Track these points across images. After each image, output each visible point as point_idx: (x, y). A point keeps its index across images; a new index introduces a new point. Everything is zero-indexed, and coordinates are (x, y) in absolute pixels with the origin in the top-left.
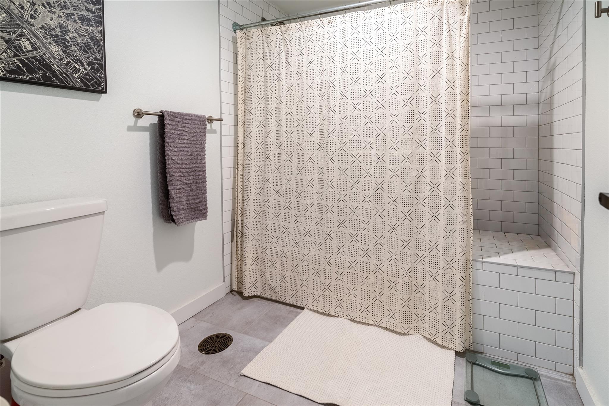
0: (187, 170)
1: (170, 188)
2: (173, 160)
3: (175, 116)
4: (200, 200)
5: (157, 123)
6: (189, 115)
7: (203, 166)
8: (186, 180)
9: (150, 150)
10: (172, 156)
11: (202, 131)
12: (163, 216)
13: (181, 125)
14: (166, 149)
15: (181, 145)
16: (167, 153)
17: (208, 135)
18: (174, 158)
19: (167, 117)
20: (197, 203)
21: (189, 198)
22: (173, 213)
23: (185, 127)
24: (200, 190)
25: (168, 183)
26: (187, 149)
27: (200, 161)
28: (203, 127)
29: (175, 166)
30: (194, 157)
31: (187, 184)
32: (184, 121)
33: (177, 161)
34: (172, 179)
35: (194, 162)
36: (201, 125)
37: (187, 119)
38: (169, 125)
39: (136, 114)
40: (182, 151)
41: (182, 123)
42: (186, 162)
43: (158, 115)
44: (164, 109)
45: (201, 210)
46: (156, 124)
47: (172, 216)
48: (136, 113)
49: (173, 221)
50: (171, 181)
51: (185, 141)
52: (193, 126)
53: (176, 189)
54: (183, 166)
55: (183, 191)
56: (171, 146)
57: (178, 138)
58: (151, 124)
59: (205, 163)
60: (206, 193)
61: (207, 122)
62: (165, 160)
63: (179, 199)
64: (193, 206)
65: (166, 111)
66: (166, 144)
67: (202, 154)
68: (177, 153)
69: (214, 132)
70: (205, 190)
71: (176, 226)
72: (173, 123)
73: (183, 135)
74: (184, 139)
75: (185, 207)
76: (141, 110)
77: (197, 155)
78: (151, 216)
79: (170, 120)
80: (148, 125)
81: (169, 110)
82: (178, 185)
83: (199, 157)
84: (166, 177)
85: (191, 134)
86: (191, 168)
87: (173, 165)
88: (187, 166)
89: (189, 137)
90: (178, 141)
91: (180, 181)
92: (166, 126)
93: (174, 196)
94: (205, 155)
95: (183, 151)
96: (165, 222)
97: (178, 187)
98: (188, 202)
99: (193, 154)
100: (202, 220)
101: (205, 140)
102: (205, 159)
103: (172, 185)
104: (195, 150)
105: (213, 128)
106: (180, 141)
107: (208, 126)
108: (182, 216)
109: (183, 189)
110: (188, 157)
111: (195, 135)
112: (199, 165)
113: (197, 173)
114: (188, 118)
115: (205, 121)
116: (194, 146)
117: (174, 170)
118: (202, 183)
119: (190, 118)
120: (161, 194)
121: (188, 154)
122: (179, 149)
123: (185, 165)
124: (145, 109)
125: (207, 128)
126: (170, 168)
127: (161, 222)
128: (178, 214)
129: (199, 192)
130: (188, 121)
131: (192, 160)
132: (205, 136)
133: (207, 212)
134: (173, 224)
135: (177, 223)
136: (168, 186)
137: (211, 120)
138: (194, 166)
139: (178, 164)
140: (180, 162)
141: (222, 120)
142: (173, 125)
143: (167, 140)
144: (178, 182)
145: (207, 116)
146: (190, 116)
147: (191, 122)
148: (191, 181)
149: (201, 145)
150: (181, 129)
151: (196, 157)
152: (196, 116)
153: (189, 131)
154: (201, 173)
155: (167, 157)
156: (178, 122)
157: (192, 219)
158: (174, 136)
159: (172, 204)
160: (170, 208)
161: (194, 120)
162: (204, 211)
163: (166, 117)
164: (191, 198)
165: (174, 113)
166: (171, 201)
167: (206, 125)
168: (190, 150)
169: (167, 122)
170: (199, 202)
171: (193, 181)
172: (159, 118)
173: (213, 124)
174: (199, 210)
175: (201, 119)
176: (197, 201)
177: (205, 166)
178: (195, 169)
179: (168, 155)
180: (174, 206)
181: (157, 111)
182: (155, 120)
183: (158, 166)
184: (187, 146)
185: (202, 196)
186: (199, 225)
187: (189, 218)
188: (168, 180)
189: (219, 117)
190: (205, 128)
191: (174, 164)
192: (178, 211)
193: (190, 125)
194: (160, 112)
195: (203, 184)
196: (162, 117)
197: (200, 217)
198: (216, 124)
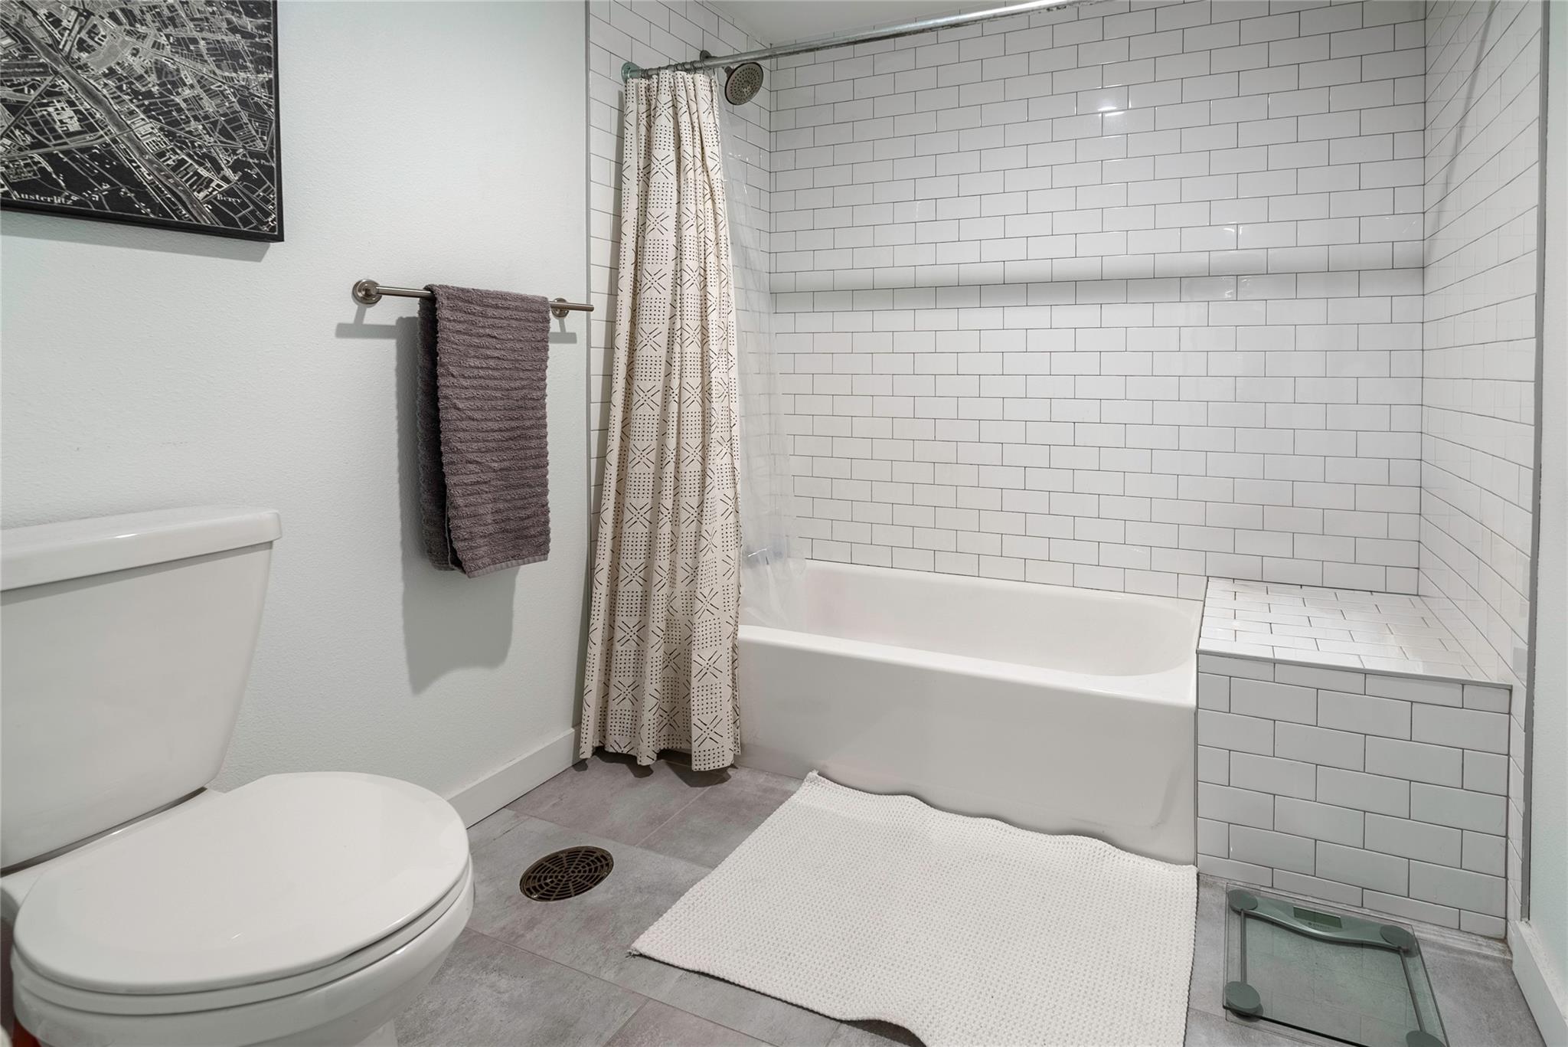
0: (497, 436)
1: (450, 480)
2: (459, 409)
3: (466, 298)
4: (528, 512)
5: (417, 315)
6: (503, 296)
7: (541, 424)
8: (494, 461)
9: (399, 385)
10: (455, 401)
11: (539, 335)
12: (430, 552)
13: (482, 321)
14: (441, 381)
15: (482, 373)
16: (441, 393)
17: (554, 349)
18: (461, 406)
19: (445, 302)
20: (522, 519)
21: (501, 506)
22: (457, 545)
23: (493, 326)
24: (530, 486)
25: (445, 469)
26: (496, 382)
27: (530, 413)
28: (540, 325)
29: (464, 425)
30: (516, 404)
31: (495, 471)
32: (490, 312)
33: (470, 413)
34: (455, 457)
35: (515, 414)
36: (535, 321)
37: (497, 307)
38: (450, 321)
39: (360, 295)
40: (482, 388)
41: (485, 316)
42: (492, 414)
43: (423, 298)
44: (436, 281)
45: (531, 537)
46: (415, 318)
47: (454, 551)
48: (360, 291)
49: (458, 564)
50: (453, 463)
51: (492, 363)
52: (514, 323)
53: (466, 484)
54: (485, 425)
55: (484, 487)
56: (453, 376)
57: (473, 354)
58: (401, 319)
59: (544, 417)
60: (545, 493)
61: (551, 314)
62: (438, 410)
63: (473, 508)
64: (512, 525)
65: (441, 287)
66: (440, 370)
67: (536, 394)
68: (469, 393)
69: (571, 338)
70: (545, 485)
71: (465, 576)
72: (459, 316)
73: (488, 348)
74: (488, 357)
75: (491, 529)
76: (375, 284)
77: (524, 398)
78: (397, 552)
79: (453, 309)
80: (393, 323)
81: (450, 285)
82: (472, 473)
83: (530, 403)
84: (440, 454)
85: (509, 345)
86: (507, 430)
87: (458, 423)
88: (495, 426)
89: (503, 352)
90: (472, 362)
91: (477, 462)
92: (441, 324)
93: (460, 501)
94: (544, 396)
95: (487, 388)
96: (435, 567)
97: (473, 478)
98: (498, 517)
99: (514, 394)
100: (535, 561)
101: (544, 360)
102: (544, 407)
103: (454, 474)
104: (518, 384)
105: (568, 330)
106: (477, 363)
107: (554, 325)
108: (481, 552)
109: (486, 483)
110: (500, 403)
111: (518, 346)
112: (528, 423)
113: (523, 442)
114: (500, 303)
115: (547, 312)
116: (516, 374)
117: (461, 435)
118: (536, 467)
119: (506, 304)
120: (425, 496)
121: (498, 394)
122: (475, 382)
123: (490, 424)
124: (384, 282)
125: (551, 330)
126: (450, 430)
127: (424, 568)
128: (471, 548)
129: (528, 490)
130: (497, 313)
131: (511, 409)
132: (546, 349)
133: (547, 541)
134: (457, 572)
135: (468, 570)
136: (443, 475)
137: (562, 309)
138: (514, 424)
139: (473, 420)
140: (477, 415)
141: (592, 309)
142: (460, 322)
143: (443, 358)
144: (472, 467)
145: (551, 299)
146: (506, 299)
147: (508, 313)
148: (506, 464)
149: (534, 373)
150: (481, 331)
151: (520, 403)
152: (523, 299)
153: (504, 337)
154: (534, 443)
155: (442, 403)
156: (474, 314)
157: (507, 559)
158: (461, 348)
159: (454, 523)
160: (450, 531)
161: (516, 309)
162: (541, 540)
163: (442, 300)
164: (507, 505)
165: (463, 290)
166: (451, 513)
167: (548, 321)
168: (504, 384)
169: (444, 313)
170: (529, 517)
171: (512, 462)
172: (421, 304)
173: (566, 319)
174: (526, 537)
175: (535, 306)
176: (523, 513)
177: (545, 426)
178: (519, 432)
179: (446, 397)
180: (461, 526)
181: (419, 286)
182: (412, 308)
183: (419, 426)
184: (496, 374)
185: (535, 500)
186: (528, 576)
187: (499, 556)
188: (445, 460)
189: (583, 302)
190: (546, 330)
191: (462, 420)
192: (471, 539)
193: (505, 323)
194: (427, 288)
195: (539, 472)
196: (430, 300)
197: (530, 555)
198: (574, 321)
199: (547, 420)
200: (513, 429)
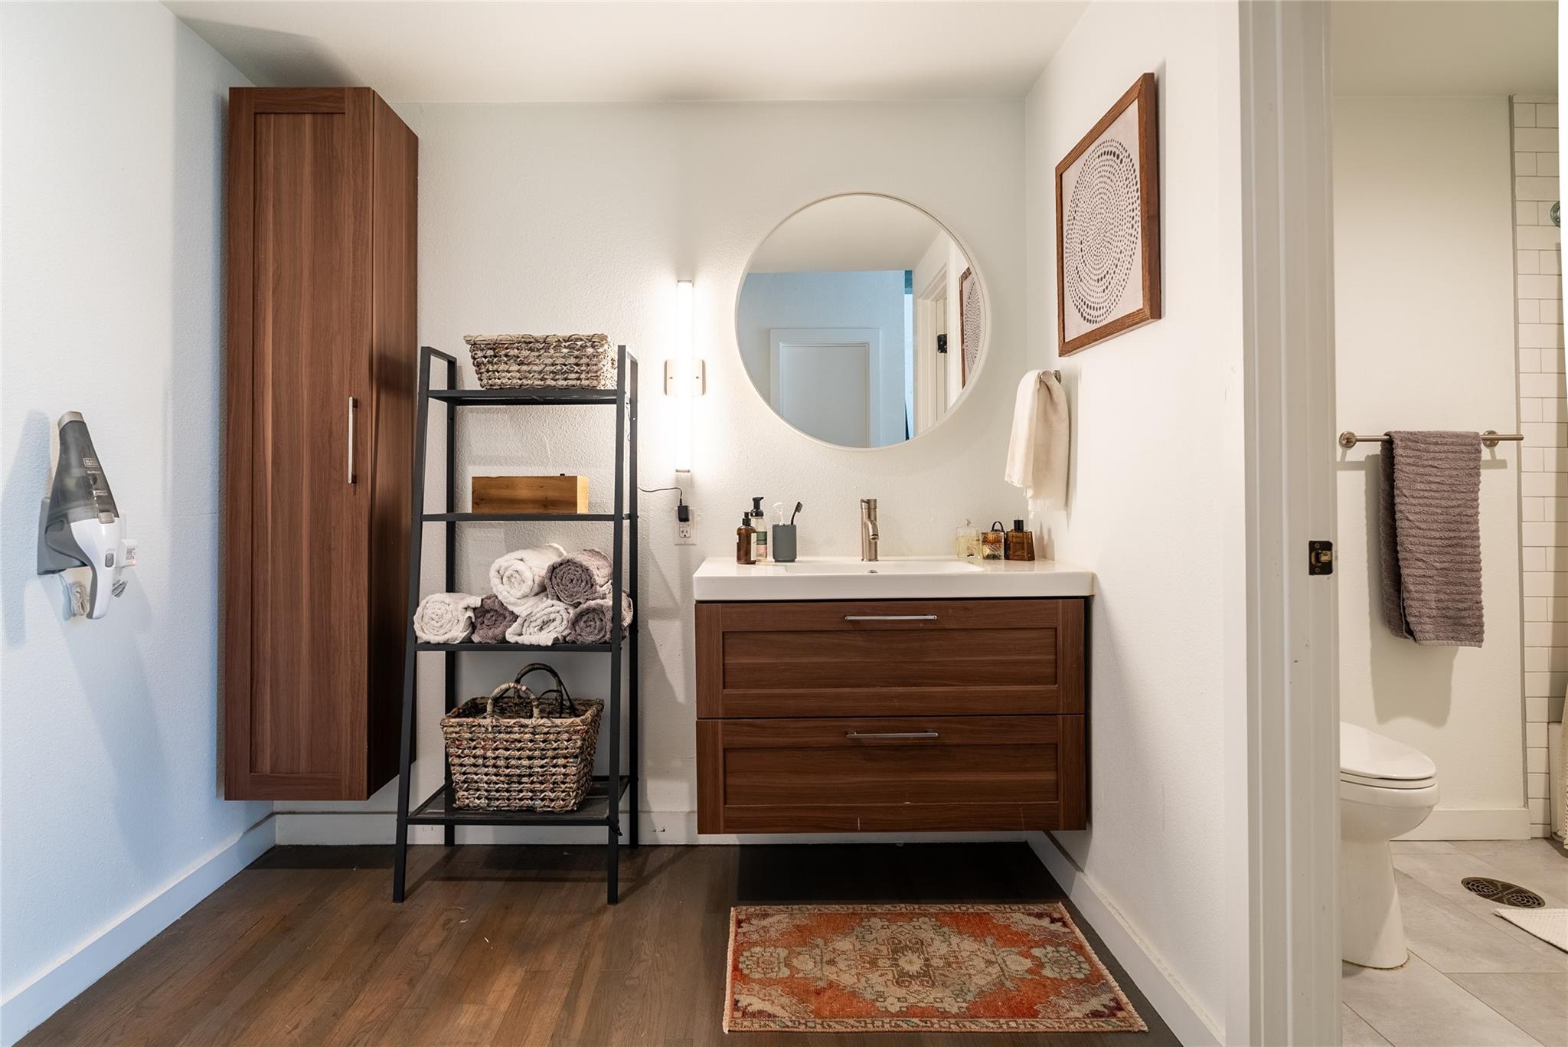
0: (1438, 542)
1: (1405, 571)
2: (1410, 521)
3: (1414, 439)
4: (1465, 605)
5: (1379, 453)
6: (1441, 435)
7: (1475, 536)
8: (1436, 562)
9: (1367, 502)
10: (1407, 514)
11: (1472, 464)
12: (1389, 622)
13: (1425, 455)
14: (1397, 500)
15: (1426, 494)
16: (1398, 508)
17: (1485, 474)
18: (1411, 518)
19: (1400, 443)
20: (1459, 610)
21: (1442, 597)
22: (1410, 619)
23: (1434, 459)
24: (1466, 585)
25: (1401, 563)
26: (1437, 501)
27: (1465, 527)
28: (1473, 456)
29: (1414, 532)
30: (1454, 518)
31: (1437, 569)
32: (1432, 448)
33: (1418, 524)
34: (1408, 555)
35: (1452, 526)
36: (1469, 452)
37: (1437, 444)
38: (1403, 456)
39: (1344, 442)
40: (1427, 505)
41: (1428, 452)
42: (1434, 526)
43: (1383, 441)
44: (1392, 429)
45: (1468, 625)
46: (1377, 455)
47: (1408, 624)
48: (1344, 440)
49: (1411, 633)
50: (1406, 559)
51: (1434, 487)
52: (1451, 456)
53: (1415, 576)
54: (1428, 533)
55: (1429, 580)
56: (1405, 496)
57: (1419, 480)
58: (1368, 457)
59: (1477, 530)
60: (1480, 593)
61: (1482, 446)
62: (1394, 520)
63: (1421, 594)
64: (1451, 613)
65: (1396, 432)
66: (1396, 492)
67: (1470, 512)
68: (1417, 509)
69: (1502, 464)
70: (1479, 586)
71: (1417, 645)
72: (1410, 452)
73: (1430, 475)
74: (1431, 482)
75: (1434, 612)
76: (1353, 434)
77: (1459, 514)
78: (1367, 619)
79: (1404, 448)
80: (1363, 459)
81: (1402, 430)
82: (1420, 568)
83: (1464, 519)
84: (1397, 552)
85: (1447, 473)
86: (1446, 539)
87: (1409, 530)
88: (1437, 535)
89: (1442, 478)
90: (1419, 486)
91: (1424, 561)
92: (1397, 459)
93: (1411, 587)
94: (1477, 514)
95: (1430, 505)
96: (1393, 634)
97: (1421, 572)
98: (1440, 605)
99: (1451, 511)
100: (1471, 645)
101: (1477, 484)
102: (1476, 522)
103: (1407, 567)
104: (1454, 503)
105: (1499, 457)
106: (1423, 487)
107: (1486, 453)
108: (1428, 627)
109: (1430, 577)
110: (1441, 517)
111: (1454, 473)
112: (1464, 535)
113: (1459, 549)
114: (1439, 441)
115: (1479, 444)
116: (1453, 496)
117: (1411, 539)
118: (1471, 570)
119: (1444, 441)
120: (1386, 581)
121: (1439, 511)
122: (1422, 501)
123: (1433, 533)
124: (1358, 434)
125: (1482, 459)
126: (1404, 536)
127: (1384, 633)
128: (1420, 623)
129: (1465, 588)
130: (1437, 448)
131: (1449, 523)
132: (1478, 475)
133: (1482, 632)
134: (1411, 640)
135: (1418, 638)
136: (1399, 567)
137: (1492, 441)
138: (1452, 534)
139: (1420, 529)
140: (1423, 526)
141: (1522, 439)
142: (1410, 457)
143: (1398, 483)
144: (1420, 564)
145: (1482, 432)
146: (1444, 437)
147: (1446, 448)
148: (1446, 565)
149: (1468, 495)
150: (1426, 463)
151: (1458, 518)
152: (1458, 435)
153: (1443, 466)
154: (1469, 551)
155: (1398, 516)
156: (1420, 450)
157: (1448, 638)
158: (1411, 476)
159: (1408, 602)
160: (1404, 608)
161: (1452, 444)
162: (1477, 629)
163: (1397, 442)
164: (1447, 597)
165: (1411, 433)
166: (1405, 595)
167: (1480, 452)
168: (1444, 503)
169: (1399, 451)
170: (1465, 609)
171: (1451, 564)
172: (1382, 446)
173: (1496, 448)
174: (1464, 625)
175: (1468, 441)
176: (1460, 606)
177: (1478, 538)
178: (1455, 541)
179: (1401, 512)
180: (1413, 607)
181: (1380, 434)
182: (1376, 449)
183: (1381, 532)
184: (1437, 495)
185: (1470, 597)
186: (1465, 654)
187: (1441, 634)
188: (1400, 556)
189: (1513, 432)
190: (1478, 459)
191: (1412, 528)
192: (1420, 617)
193: (1443, 455)
194: (1386, 435)
195: (1474, 575)
196: (1389, 443)
197: (1466, 639)
198: (1504, 450)
199: (1480, 533)
200: (1450, 538)
